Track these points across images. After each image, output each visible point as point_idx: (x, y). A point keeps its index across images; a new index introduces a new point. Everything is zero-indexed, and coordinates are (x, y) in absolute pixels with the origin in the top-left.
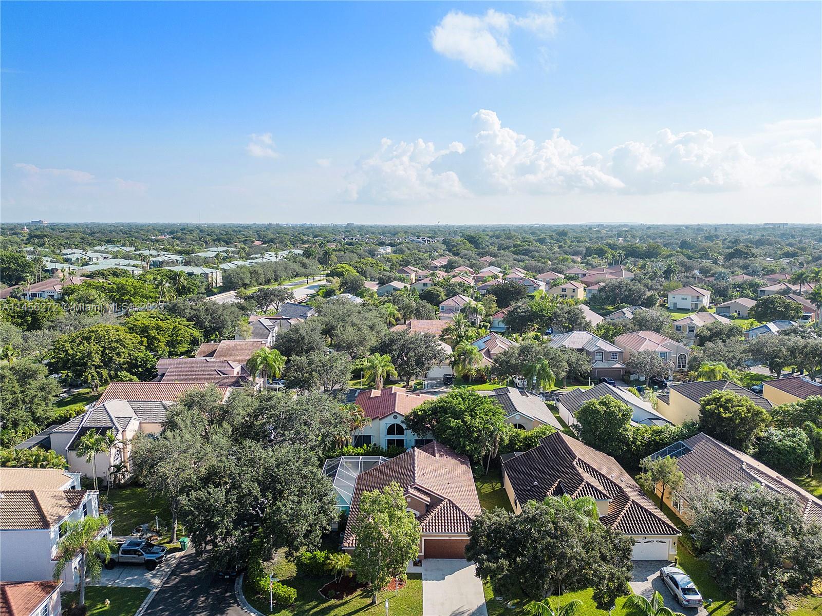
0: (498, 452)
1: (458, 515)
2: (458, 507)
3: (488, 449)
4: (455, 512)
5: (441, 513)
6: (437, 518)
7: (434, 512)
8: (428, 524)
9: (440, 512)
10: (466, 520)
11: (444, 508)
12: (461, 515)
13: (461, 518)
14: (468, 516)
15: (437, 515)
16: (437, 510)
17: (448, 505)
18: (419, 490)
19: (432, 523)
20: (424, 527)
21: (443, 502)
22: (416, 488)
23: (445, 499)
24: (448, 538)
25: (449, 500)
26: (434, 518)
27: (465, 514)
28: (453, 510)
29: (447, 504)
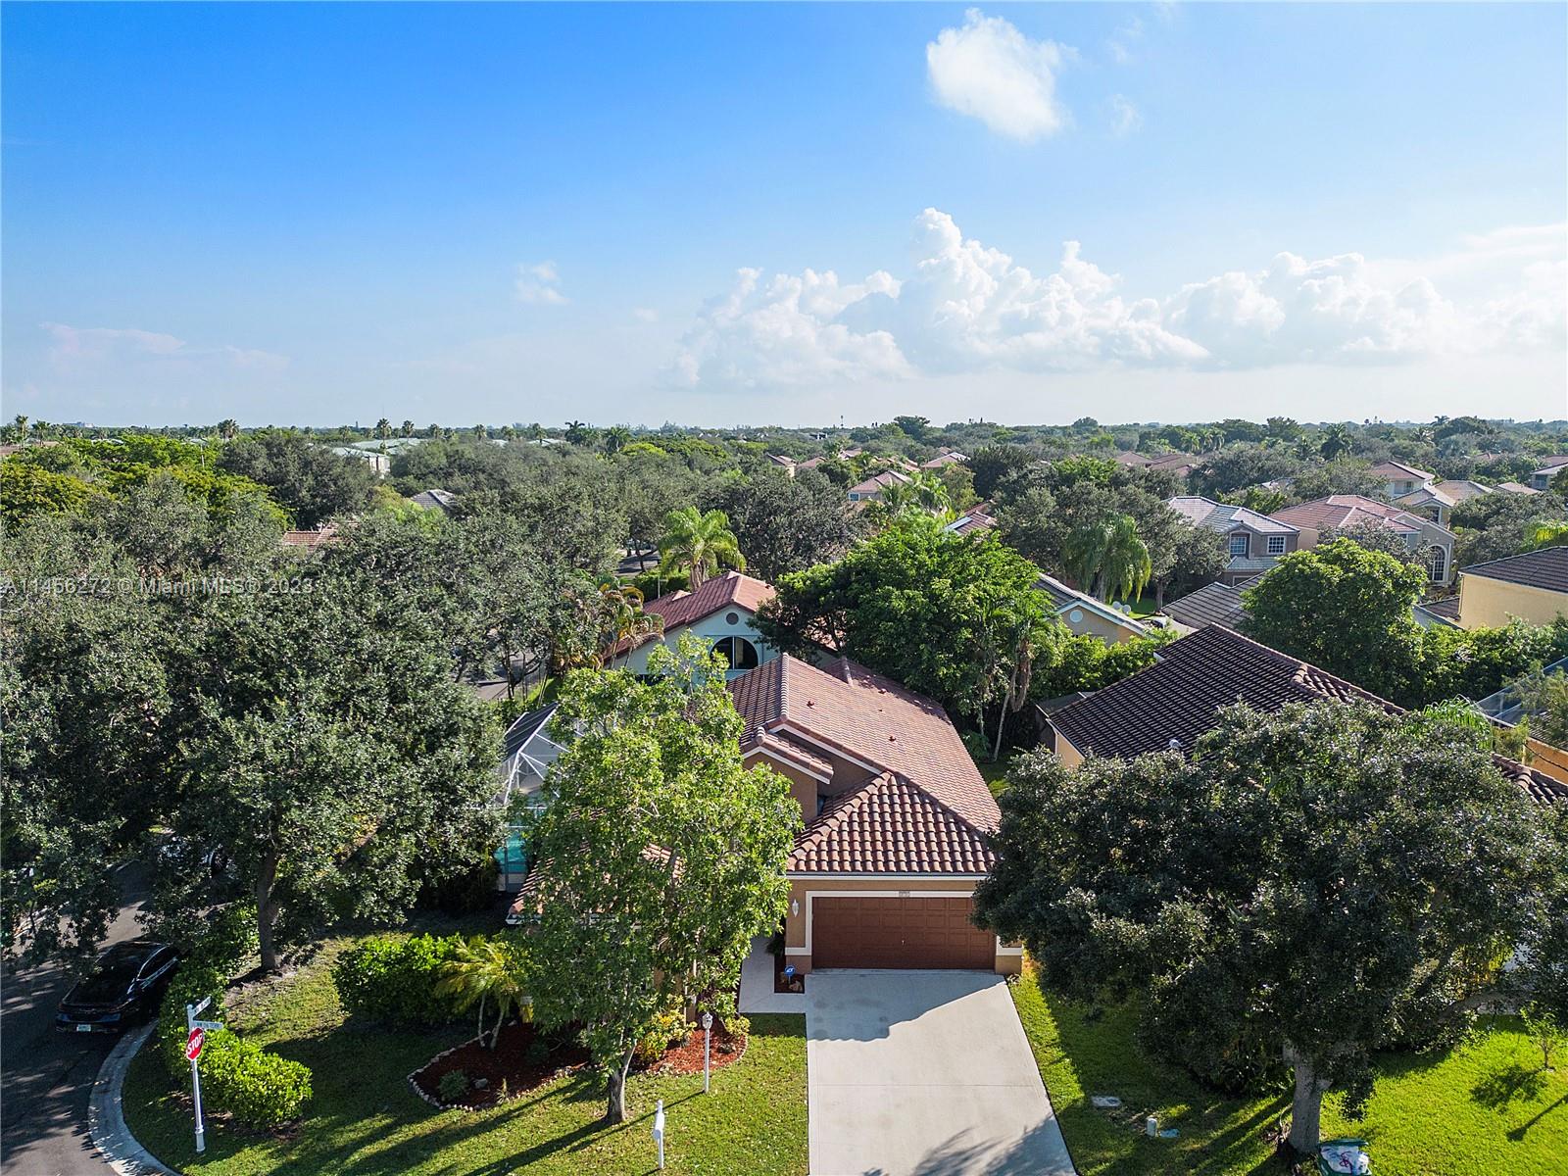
0: (1030, 694)
1: (930, 817)
2: (928, 795)
3: (1000, 689)
4: (918, 808)
5: (871, 813)
6: (856, 826)
7: (848, 809)
8: (824, 846)
9: (866, 808)
10: (959, 834)
11: (880, 796)
12: (941, 817)
13: (942, 827)
14: (964, 822)
15: (855, 817)
16: (856, 802)
17: (895, 790)
18: (795, 741)
19: (840, 842)
20: (813, 856)
21: (877, 782)
22: (782, 735)
23: (884, 770)
24: (896, 894)
25: (897, 775)
26: (845, 827)
27: (955, 815)
28: (912, 806)
29: (889, 787)
